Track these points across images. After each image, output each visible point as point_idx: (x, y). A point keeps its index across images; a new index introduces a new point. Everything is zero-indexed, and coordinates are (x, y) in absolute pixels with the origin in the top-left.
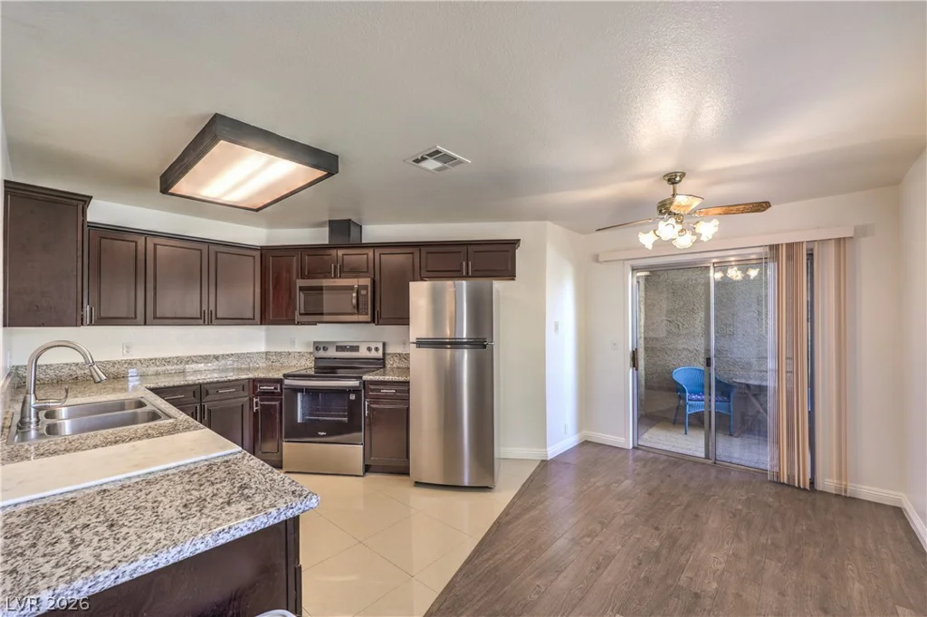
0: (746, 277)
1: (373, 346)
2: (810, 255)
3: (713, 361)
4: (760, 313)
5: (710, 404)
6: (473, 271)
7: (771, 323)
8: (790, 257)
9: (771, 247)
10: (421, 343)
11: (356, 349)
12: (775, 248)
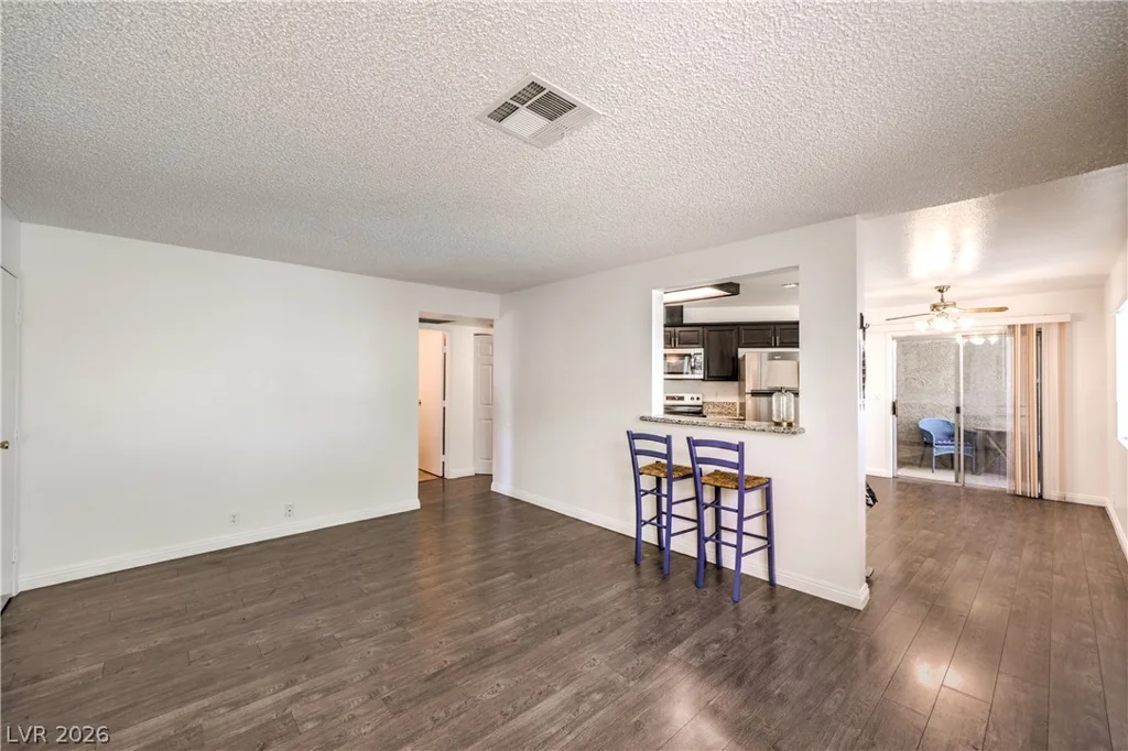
0: (987, 343)
1: (695, 396)
2: (1039, 333)
3: (962, 409)
4: (999, 372)
5: (960, 450)
6: (781, 343)
7: (1009, 384)
8: (1024, 333)
9: (1009, 326)
10: (755, 394)
11: (682, 398)
12: (1012, 327)
